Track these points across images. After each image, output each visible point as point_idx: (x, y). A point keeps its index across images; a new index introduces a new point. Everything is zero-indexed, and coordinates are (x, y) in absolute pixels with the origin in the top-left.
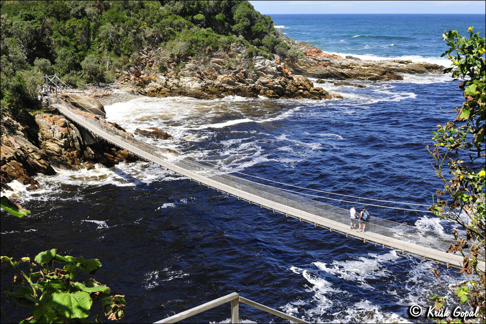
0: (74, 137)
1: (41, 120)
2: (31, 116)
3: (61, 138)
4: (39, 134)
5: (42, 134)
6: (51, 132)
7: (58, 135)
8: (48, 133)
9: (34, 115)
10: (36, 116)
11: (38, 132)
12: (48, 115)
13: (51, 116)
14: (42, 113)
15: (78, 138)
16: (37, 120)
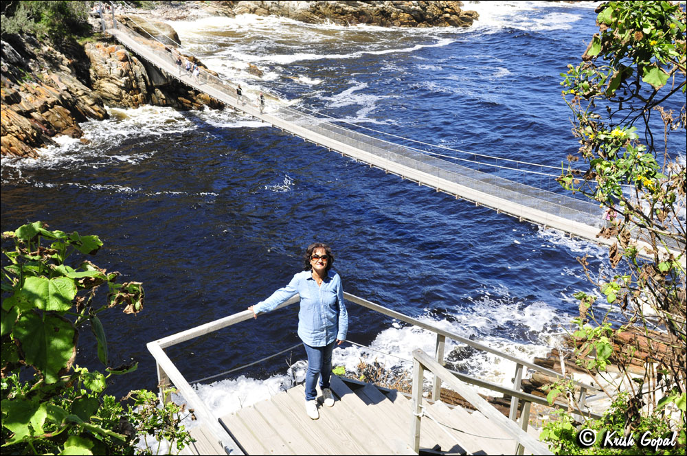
0: (138, 76)
1: (93, 51)
2: (80, 46)
3: (121, 76)
4: (91, 71)
5: (96, 71)
6: (107, 68)
7: (116, 72)
8: (103, 69)
9: (84, 45)
10: (86, 46)
11: (89, 67)
12: (102, 44)
13: (106, 46)
14: (94, 41)
15: (144, 77)
16: (87, 51)
